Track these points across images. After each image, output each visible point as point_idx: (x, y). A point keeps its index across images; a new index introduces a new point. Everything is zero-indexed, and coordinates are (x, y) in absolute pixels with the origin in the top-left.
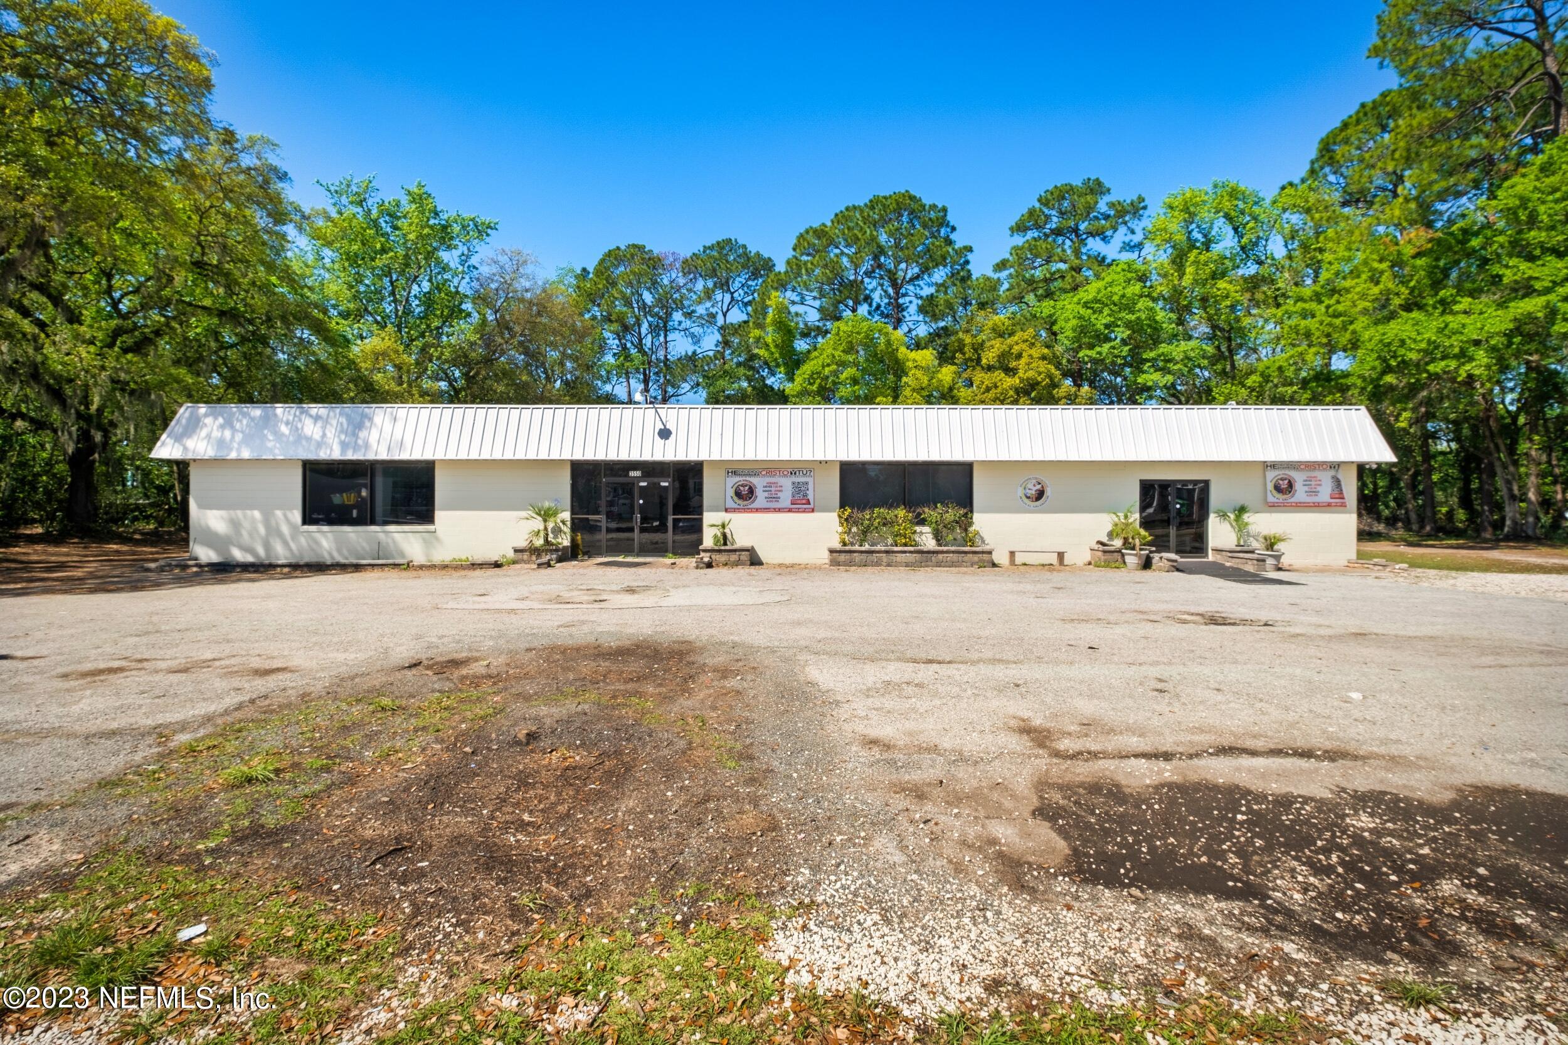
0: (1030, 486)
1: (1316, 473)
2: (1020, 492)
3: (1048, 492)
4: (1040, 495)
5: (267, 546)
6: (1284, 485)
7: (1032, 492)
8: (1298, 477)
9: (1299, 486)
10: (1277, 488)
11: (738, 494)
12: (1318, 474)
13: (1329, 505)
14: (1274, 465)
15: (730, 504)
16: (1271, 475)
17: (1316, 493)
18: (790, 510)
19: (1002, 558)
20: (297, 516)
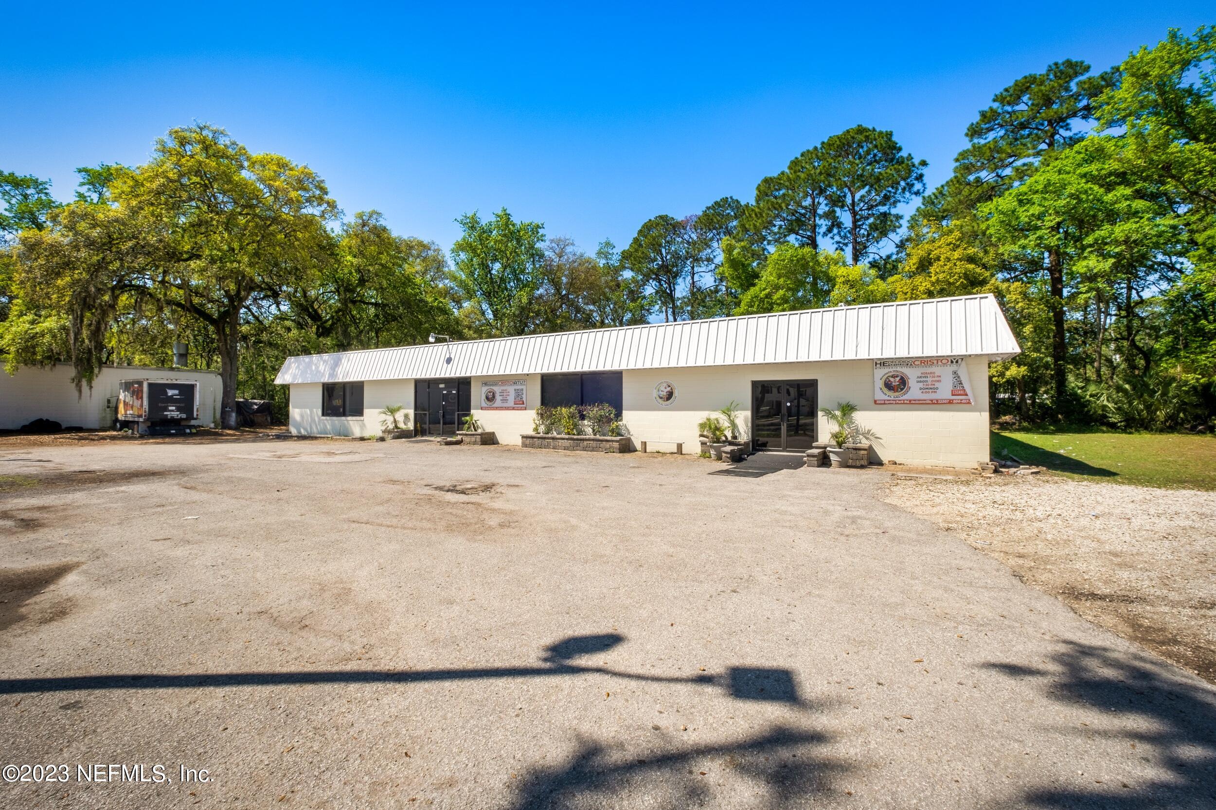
0: (662, 388)
1: (933, 369)
2: (655, 393)
3: (676, 393)
4: (670, 395)
5: (311, 428)
6: (895, 382)
7: (664, 394)
8: (912, 375)
9: (912, 382)
10: (888, 386)
11: (487, 398)
12: (937, 370)
13: (950, 402)
14: (882, 363)
15: (484, 405)
16: (880, 373)
17: (935, 390)
18: (513, 409)
19: (638, 446)
20: (320, 412)
